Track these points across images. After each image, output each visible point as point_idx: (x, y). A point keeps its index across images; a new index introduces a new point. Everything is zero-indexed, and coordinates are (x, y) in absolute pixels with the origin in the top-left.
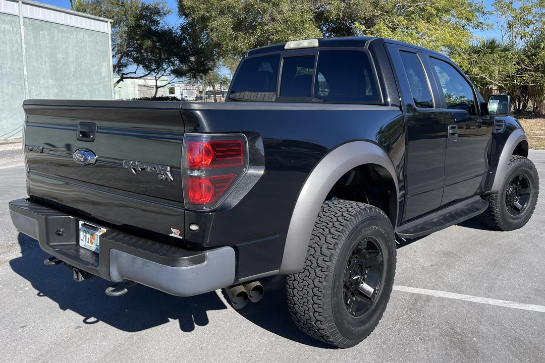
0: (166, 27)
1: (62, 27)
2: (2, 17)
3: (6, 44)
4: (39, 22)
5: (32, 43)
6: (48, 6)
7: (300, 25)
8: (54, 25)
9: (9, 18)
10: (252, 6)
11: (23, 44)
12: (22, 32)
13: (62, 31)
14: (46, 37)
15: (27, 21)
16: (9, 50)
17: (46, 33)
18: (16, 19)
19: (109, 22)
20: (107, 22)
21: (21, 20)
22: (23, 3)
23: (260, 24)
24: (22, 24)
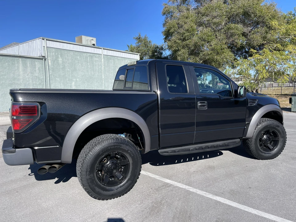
0: (166, 56)
1: (119, 58)
2: (95, 55)
3: (96, 66)
4: (110, 56)
5: (106, 65)
6: (113, 50)
7: (220, 51)
8: (116, 57)
9: (98, 55)
10: (197, 43)
11: (103, 66)
12: (103, 61)
13: (119, 60)
14: (112, 62)
15: (105, 56)
16: (97, 68)
17: (112, 61)
18: (101, 56)
19: (139, 55)
20: (138, 55)
21: (102, 56)
22: (103, 49)
23: (201, 51)
24: (103, 57)
